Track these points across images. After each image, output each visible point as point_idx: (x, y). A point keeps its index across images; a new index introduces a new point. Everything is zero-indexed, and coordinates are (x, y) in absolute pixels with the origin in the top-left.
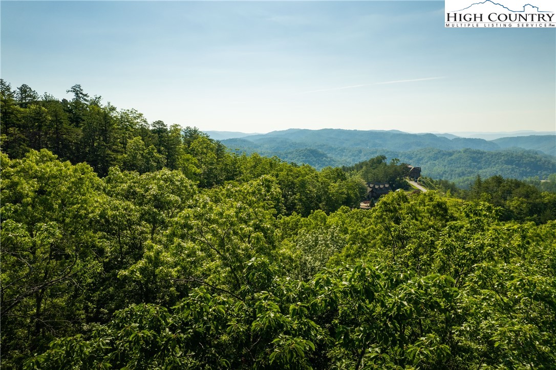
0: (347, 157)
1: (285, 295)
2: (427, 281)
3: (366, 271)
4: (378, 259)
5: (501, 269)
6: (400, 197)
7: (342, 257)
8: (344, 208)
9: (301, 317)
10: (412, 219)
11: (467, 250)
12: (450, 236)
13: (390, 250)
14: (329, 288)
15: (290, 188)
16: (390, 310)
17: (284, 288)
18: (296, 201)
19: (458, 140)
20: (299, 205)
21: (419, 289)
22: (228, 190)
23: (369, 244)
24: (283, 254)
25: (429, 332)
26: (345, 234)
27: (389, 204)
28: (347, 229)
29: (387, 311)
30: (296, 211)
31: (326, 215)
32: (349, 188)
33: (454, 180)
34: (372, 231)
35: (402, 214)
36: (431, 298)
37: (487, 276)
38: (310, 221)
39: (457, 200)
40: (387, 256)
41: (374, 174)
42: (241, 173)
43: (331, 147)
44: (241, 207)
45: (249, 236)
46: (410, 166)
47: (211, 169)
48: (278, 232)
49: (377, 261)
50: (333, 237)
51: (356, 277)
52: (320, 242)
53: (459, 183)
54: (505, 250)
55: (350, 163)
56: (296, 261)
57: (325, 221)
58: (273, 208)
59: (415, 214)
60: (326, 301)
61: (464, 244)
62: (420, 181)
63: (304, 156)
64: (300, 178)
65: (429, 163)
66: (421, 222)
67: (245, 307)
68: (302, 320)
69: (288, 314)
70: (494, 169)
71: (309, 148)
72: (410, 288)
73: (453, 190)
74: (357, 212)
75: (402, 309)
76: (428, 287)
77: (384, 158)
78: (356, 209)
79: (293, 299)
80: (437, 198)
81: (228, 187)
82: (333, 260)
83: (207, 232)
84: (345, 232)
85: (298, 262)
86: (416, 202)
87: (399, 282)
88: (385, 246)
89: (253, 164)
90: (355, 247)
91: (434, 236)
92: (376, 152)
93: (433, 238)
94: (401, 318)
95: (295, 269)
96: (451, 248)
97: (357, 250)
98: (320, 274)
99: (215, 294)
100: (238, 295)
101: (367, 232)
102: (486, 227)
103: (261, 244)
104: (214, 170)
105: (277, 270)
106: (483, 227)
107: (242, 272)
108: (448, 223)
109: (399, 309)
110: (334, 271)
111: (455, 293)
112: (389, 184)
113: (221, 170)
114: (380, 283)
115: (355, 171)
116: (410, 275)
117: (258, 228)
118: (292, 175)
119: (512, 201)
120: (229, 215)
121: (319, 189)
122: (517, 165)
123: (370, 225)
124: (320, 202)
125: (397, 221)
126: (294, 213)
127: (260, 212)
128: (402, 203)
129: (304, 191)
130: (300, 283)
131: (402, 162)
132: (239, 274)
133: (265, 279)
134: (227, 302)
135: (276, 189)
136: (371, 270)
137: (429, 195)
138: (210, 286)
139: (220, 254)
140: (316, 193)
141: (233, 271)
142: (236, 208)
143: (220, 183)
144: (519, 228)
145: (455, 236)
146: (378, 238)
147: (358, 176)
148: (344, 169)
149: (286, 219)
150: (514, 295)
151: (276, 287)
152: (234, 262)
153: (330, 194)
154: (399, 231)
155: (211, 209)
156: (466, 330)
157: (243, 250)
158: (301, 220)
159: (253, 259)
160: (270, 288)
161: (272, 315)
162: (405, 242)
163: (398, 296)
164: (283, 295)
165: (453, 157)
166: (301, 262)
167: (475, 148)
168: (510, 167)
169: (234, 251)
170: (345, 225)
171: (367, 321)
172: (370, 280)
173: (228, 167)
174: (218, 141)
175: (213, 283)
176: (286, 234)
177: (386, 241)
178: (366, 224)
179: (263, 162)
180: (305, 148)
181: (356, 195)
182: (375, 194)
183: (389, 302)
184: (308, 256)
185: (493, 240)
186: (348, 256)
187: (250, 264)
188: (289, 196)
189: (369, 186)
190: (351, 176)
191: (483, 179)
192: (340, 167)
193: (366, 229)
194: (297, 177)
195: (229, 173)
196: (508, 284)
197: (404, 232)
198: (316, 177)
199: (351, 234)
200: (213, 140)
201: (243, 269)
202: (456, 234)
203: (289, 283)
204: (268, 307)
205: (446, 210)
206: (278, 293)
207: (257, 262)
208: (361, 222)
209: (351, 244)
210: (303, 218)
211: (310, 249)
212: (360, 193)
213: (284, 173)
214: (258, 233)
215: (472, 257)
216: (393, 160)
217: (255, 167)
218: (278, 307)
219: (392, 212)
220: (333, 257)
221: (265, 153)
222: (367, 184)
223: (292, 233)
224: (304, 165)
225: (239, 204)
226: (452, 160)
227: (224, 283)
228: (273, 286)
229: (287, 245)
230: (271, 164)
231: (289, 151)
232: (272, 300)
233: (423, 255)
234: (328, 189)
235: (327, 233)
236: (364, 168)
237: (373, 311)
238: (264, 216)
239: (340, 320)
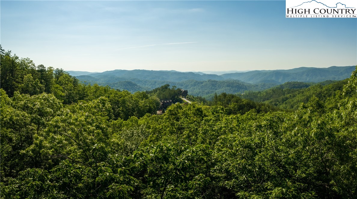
0: (148, 86)
1: (115, 164)
2: (197, 149)
3: (163, 148)
4: (169, 141)
5: (230, 137)
6: (178, 107)
7: (148, 142)
8: (148, 114)
9: (125, 175)
10: (185, 118)
11: (214, 131)
12: (205, 125)
13: (175, 136)
14: (142, 158)
15: (117, 104)
16: (178, 166)
17: (114, 160)
18: (120, 112)
19: (205, 75)
20: (122, 114)
21: (193, 153)
22: (80, 105)
23: (162, 134)
24: (113, 142)
25: (199, 173)
26: (149, 129)
27: (172, 111)
28: (150, 126)
29: (176, 167)
30: (120, 118)
31: (138, 119)
32: (150, 103)
33: (204, 96)
34: (164, 126)
35: (179, 116)
36: (199, 157)
37: (225, 142)
38: (129, 123)
39: (206, 106)
40: (173, 139)
41: (164, 95)
42: (87, 95)
43: (139, 80)
44: (88, 116)
45: (93, 132)
46: (182, 90)
47: (70, 93)
48: (110, 130)
49: (168, 142)
50: (142, 131)
51: (157, 151)
52: (135, 134)
53: (207, 98)
54: (231, 128)
55: (150, 89)
56: (121, 145)
57: (138, 123)
58: (107, 116)
59: (186, 115)
60: (141, 165)
61: (213, 128)
62: (187, 98)
63: (124, 85)
64: (122, 98)
65: (191, 88)
66: (190, 119)
67: (92, 170)
68: (125, 176)
69: (117, 173)
70: (222, 89)
71: (127, 81)
72: (188, 153)
73: (204, 101)
74: (155, 116)
75: (185, 165)
76: (198, 152)
77: (168, 85)
78: (155, 115)
79: (120, 166)
80: (197, 106)
81: (80, 104)
82: (143, 144)
83: (68, 130)
84: (149, 128)
85: (123, 146)
86: (186, 109)
87: (182, 151)
88: (171, 134)
89: (94, 90)
90: (155, 136)
91: (197, 126)
92: (164, 83)
93: (197, 127)
94: (184, 169)
95: (121, 150)
96: (206, 131)
97: (156, 137)
98: (136, 151)
99: (74, 164)
100: (88, 164)
101: (161, 127)
102: (221, 119)
103: (100, 136)
104: (72, 94)
105: (110, 151)
106: (220, 119)
107: (89, 152)
108: (204, 118)
109: (183, 164)
110: (145, 149)
111: (211, 152)
112: (172, 100)
113: (76, 93)
114: (172, 153)
115: (153, 93)
116: (187, 147)
117: (98, 128)
118: (117, 97)
119: (231, 105)
120: (81, 120)
121: (133, 104)
122: (232, 87)
123: (163, 123)
124: (134, 112)
125: (178, 120)
126: (119, 118)
127: (99, 118)
128: (179, 110)
129: (124, 106)
130: (124, 157)
131: (178, 88)
132: (88, 153)
133: (103, 156)
134: (81, 168)
135: (108, 105)
136: (166, 147)
137: (193, 105)
138: (71, 159)
139: (76, 142)
140: (132, 107)
141: (84, 151)
142: (85, 116)
143: (75, 101)
144: (236, 117)
145: (208, 125)
146: (168, 130)
147: (155, 96)
148: (147, 92)
149: (115, 122)
150: (237, 148)
151: (110, 160)
152: (85, 147)
153: (139, 107)
154: (179, 125)
155: (71, 116)
156: (217, 169)
157: (90, 140)
158: (124, 122)
159: (96, 145)
160: (106, 160)
161: (108, 174)
162: (182, 130)
163: (182, 159)
164: (114, 164)
165: (203, 84)
166: (124, 146)
167: (213, 79)
168: (229, 88)
169: (84, 141)
170: (149, 124)
171: (164, 174)
172: (166, 152)
173: (80, 92)
174: (74, 77)
175: (73, 158)
176: (115, 130)
177: (172, 131)
178: (161, 123)
179: (101, 89)
180: (124, 81)
181: (154, 107)
182: (164, 106)
183: (177, 162)
184: (128, 142)
185: (225, 124)
186: (151, 141)
187: (94, 148)
188: (116, 109)
189: (161, 102)
190: (151, 96)
191: (218, 95)
192: (145, 91)
193: (160, 126)
194: (121, 98)
195: (80, 95)
196: (234, 143)
197: (182, 125)
198: (131, 97)
199: (152, 129)
200: (72, 76)
201: (90, 150)
202: (208, 123)
203: (117, 158)
204: (105, 170)
205: (202, 112)
206: (111, 163)
207: (98, 147)
208: (157, 122)
209: (153, 134)
210: (125, 121)
211: (129, 138)
212: (156, 106)
213: (113, 95)
214: (98, 130)
215: (217, 134)
216: (173, 87)
217: (96, 92)
218: (111, 170)
219: (174, 115)
220: (142, 142)
221: (102, 83)
222: (160, 100)
223: (118, 130)
224: (124, 91)
225: (87, 114)
226: (203, 86)
227: (79, 158)
228: (108, 159)
229: (116, 137)
230: (105, 90)
231: (115, 82)
232: (107, 167)
233: (192, 136)
234: (138, 104)
235: (139, 129)
236: (158, 91)
237: (167, 168)
238: (101, 121)
239: (148, 175)
